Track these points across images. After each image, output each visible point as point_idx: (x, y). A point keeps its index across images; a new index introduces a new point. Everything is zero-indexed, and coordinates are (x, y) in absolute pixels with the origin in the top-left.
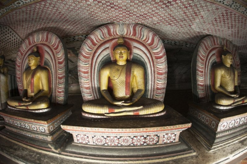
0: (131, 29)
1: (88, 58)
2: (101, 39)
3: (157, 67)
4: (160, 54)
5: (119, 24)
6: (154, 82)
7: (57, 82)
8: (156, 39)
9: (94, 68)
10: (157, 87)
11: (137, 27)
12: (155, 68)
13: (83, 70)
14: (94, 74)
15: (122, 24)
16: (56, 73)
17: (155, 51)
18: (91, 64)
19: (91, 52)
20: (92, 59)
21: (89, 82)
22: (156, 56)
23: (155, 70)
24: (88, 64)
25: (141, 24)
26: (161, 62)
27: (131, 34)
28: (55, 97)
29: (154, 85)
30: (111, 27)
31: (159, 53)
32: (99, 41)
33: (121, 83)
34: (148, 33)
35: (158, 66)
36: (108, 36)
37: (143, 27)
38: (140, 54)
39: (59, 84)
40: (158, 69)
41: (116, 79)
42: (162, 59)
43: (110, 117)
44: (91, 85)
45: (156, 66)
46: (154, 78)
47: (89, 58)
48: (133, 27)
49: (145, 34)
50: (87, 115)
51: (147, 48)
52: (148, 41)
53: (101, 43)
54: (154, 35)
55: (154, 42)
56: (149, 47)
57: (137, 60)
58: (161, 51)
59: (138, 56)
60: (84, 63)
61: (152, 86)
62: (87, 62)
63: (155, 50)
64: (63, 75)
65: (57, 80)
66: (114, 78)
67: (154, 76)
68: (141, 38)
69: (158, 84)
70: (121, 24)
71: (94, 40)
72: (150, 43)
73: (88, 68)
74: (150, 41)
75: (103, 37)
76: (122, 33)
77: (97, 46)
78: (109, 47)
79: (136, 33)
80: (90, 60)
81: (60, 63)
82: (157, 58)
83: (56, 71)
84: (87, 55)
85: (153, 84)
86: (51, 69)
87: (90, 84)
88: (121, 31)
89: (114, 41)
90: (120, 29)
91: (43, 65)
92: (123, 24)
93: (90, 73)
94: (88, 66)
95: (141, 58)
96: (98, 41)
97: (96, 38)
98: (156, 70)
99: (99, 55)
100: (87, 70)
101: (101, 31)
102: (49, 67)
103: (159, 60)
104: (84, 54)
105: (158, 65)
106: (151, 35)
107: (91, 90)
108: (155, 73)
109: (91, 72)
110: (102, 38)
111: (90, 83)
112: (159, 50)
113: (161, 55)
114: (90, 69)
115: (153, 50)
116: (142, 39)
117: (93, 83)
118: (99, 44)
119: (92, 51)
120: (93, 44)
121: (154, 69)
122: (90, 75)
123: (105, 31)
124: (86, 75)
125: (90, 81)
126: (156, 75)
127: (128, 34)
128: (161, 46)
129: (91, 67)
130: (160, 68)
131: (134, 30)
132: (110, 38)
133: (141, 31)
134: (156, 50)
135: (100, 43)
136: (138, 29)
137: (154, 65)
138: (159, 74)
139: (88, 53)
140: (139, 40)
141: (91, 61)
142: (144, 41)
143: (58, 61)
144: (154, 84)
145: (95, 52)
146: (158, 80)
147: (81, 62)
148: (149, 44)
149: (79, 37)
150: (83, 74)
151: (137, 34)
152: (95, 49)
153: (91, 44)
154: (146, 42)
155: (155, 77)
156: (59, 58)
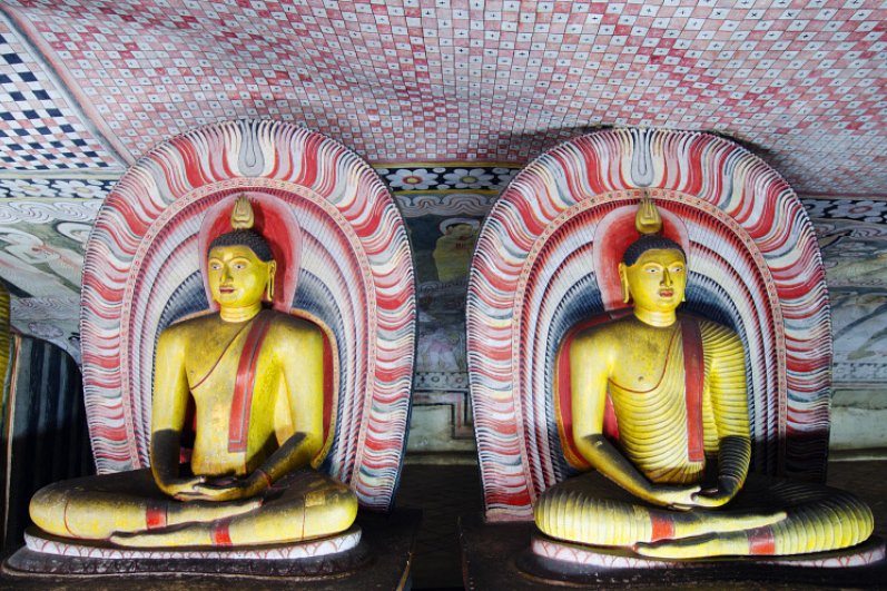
0: (680, 157)
1: (510, 290)
2: (562, 205)
3: (786, 337)
4: (796, 275)
5: (633, 134)
6: (776, 406)
7: (369, 393)
8: (784, 206)
9: (536, 337)
10: (788, 427)
11: (705, 150)
12: (777, 341)
13: (491, 343)
14: (534, 362)
15: (645, 135)
16: (365, 349)
17: (776, 264)
18: (523, 318)
19: (522, 261)
20: (526, 296)
21: (512, 399)
22: (781, 287)
23: (777, 348)
24: (511, 316)
25: (722, 136)
26: (804, 312)
27: (682, 186)
28: (350, 473)
29: (776, 419)
30: (601, 147)
31: (792, 271)
32: (552, 212)
33: (672, 406)
34: (752, 178)
35: (789, 332)
36: (587, 190)
37: (732, 148)
38: (714, 278)
39: (380, 405)
40: (790, 343)
41: (645, 386)
42: (808, 298)
43: (661, 564)
44: (520, 414)
45: (780, 330)
46: (776, 384)
47: (515, 289)
48: (692, 149)
49: (739, 184)
50: (566, 555)
51: (746, 249)
52: (746, 217)
53: (562, 222)
54: (778, 186)
55: (772, 222)
56: (751, 246)
57: (704, 304)
58: (803, 261)
59: (709, 286)
60: (493, 311)
61: (766, 421)
62: (506, 307)
63: (776, 257)
64: (401, 363)
65: (368, 386)
66: (642, 382)
67: (776, 378)
68: (719, 204)
69: (791, 414)
70: (642, 131)
71: (534, 204)
72: (758, 225)
73: (508, 333)
74: (755, 218)
75: (567, 194)
76: (645, 180)
77: (545, 236)
78: (591, 243)
79: (701, 178)
80: (519, 296)
81: (388, 304)
82: (785, 294)
83: (366, 343)
84: (504, 276)
85: (770, 412)
86: (335, 330)
87: (519, 409)
88: (642, 168)
89: (612, 217)
90: (636, 160)
91: (290, 304)
92: (649, 135)
93: (517, 358)
94: (510, 327)
95: (721, 296)
96: (547, 210)
97: (540, 196)
98: (783, 347)
99: (553, 277)
100: (507, 343)
101: (561, 167)
102: (324, 317)
103: (792, 303)
104: (494, 270)
105: (790, 327)
106: (761, 186)
107: (521, 435)
108: (779, 364)
109: (522, 353)
110: (564, 200)
111: (518, 402)
112: (796, 254)
113: (803, 278)
114: (518, 338)
115: (770, 258)
116: (723, 207)
117: (529, 403)
118: (552, 228)
119: (526, 256)
120: (528, 225)
121: (774, 345)
122: (518, 364)
123: (577, 163)
124: (501, 365)
125: (518, 396)
126: (783, 373)
127: (670, 184)
128: (805, 239)
129: (522, 331)
130: (800, 337)
131: (695, 163)
132: (598, 203)
133: (721, 168)
134: (781, 256)
135: (557, 223)
136: (710, 157)
137: (773, 327)
138: (794, 365)
139: (511, 265)
140: (711, 213)
141: (521, 303)
142: (733, 215)
143: (378, 294)
144: (776, 412)
145: (538, 265)
146: (790, 396)
147: (479, 303)
148: (753, 228)
149: (416, 173)
150: (487, 363)
151: (706, 185)
152: (539, 249)
153: (521, 223)
154: (740, 222)
155: (780, 380)
156: (383, 281)
